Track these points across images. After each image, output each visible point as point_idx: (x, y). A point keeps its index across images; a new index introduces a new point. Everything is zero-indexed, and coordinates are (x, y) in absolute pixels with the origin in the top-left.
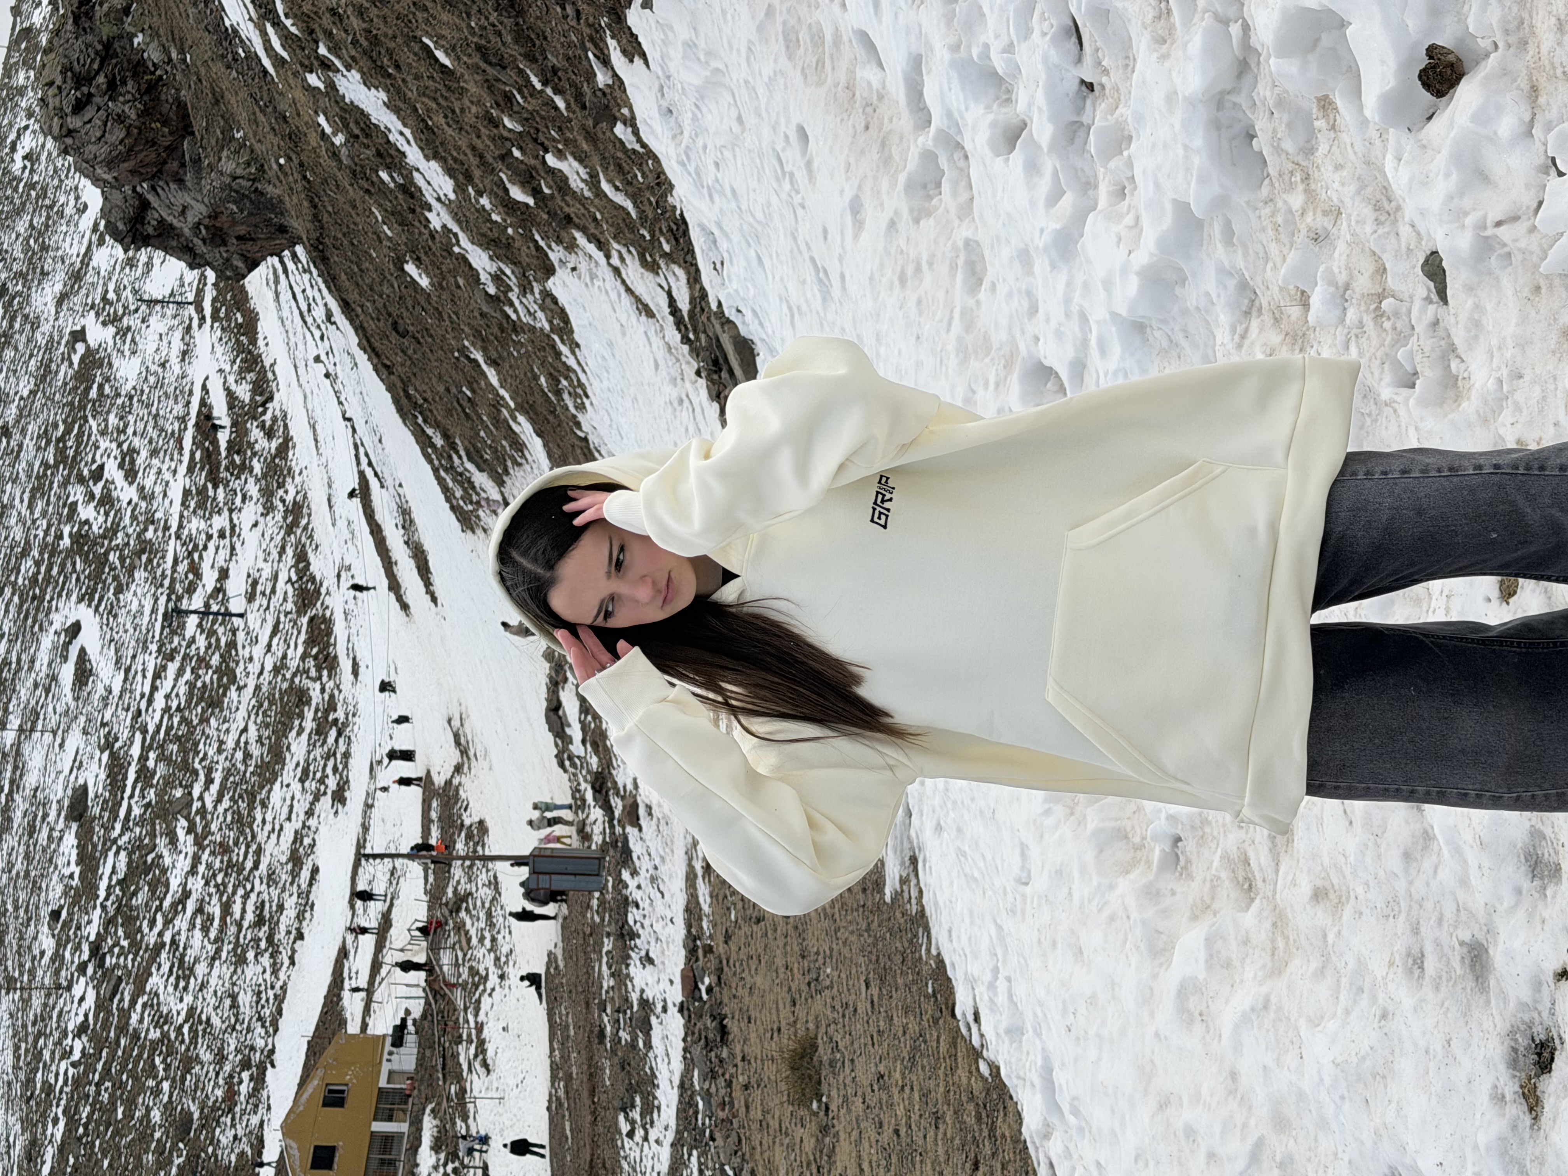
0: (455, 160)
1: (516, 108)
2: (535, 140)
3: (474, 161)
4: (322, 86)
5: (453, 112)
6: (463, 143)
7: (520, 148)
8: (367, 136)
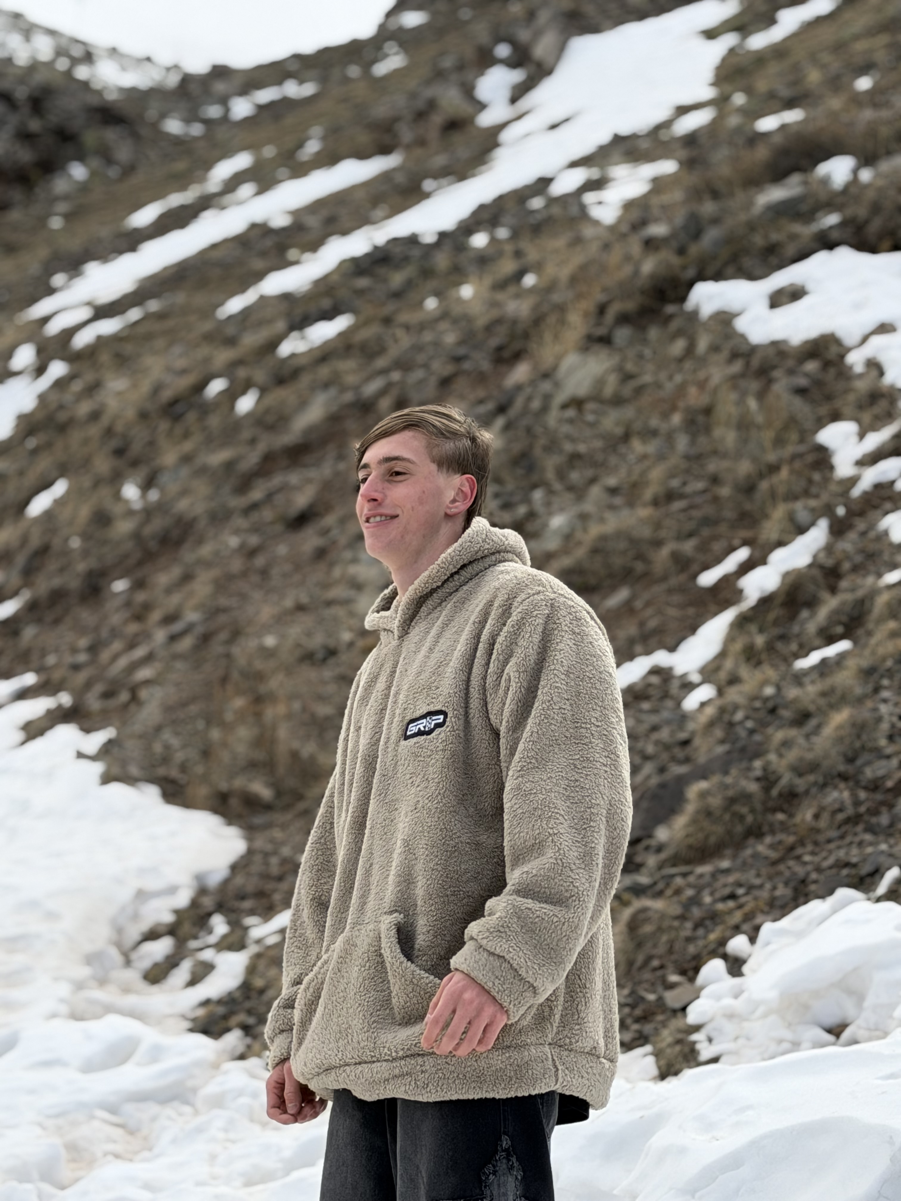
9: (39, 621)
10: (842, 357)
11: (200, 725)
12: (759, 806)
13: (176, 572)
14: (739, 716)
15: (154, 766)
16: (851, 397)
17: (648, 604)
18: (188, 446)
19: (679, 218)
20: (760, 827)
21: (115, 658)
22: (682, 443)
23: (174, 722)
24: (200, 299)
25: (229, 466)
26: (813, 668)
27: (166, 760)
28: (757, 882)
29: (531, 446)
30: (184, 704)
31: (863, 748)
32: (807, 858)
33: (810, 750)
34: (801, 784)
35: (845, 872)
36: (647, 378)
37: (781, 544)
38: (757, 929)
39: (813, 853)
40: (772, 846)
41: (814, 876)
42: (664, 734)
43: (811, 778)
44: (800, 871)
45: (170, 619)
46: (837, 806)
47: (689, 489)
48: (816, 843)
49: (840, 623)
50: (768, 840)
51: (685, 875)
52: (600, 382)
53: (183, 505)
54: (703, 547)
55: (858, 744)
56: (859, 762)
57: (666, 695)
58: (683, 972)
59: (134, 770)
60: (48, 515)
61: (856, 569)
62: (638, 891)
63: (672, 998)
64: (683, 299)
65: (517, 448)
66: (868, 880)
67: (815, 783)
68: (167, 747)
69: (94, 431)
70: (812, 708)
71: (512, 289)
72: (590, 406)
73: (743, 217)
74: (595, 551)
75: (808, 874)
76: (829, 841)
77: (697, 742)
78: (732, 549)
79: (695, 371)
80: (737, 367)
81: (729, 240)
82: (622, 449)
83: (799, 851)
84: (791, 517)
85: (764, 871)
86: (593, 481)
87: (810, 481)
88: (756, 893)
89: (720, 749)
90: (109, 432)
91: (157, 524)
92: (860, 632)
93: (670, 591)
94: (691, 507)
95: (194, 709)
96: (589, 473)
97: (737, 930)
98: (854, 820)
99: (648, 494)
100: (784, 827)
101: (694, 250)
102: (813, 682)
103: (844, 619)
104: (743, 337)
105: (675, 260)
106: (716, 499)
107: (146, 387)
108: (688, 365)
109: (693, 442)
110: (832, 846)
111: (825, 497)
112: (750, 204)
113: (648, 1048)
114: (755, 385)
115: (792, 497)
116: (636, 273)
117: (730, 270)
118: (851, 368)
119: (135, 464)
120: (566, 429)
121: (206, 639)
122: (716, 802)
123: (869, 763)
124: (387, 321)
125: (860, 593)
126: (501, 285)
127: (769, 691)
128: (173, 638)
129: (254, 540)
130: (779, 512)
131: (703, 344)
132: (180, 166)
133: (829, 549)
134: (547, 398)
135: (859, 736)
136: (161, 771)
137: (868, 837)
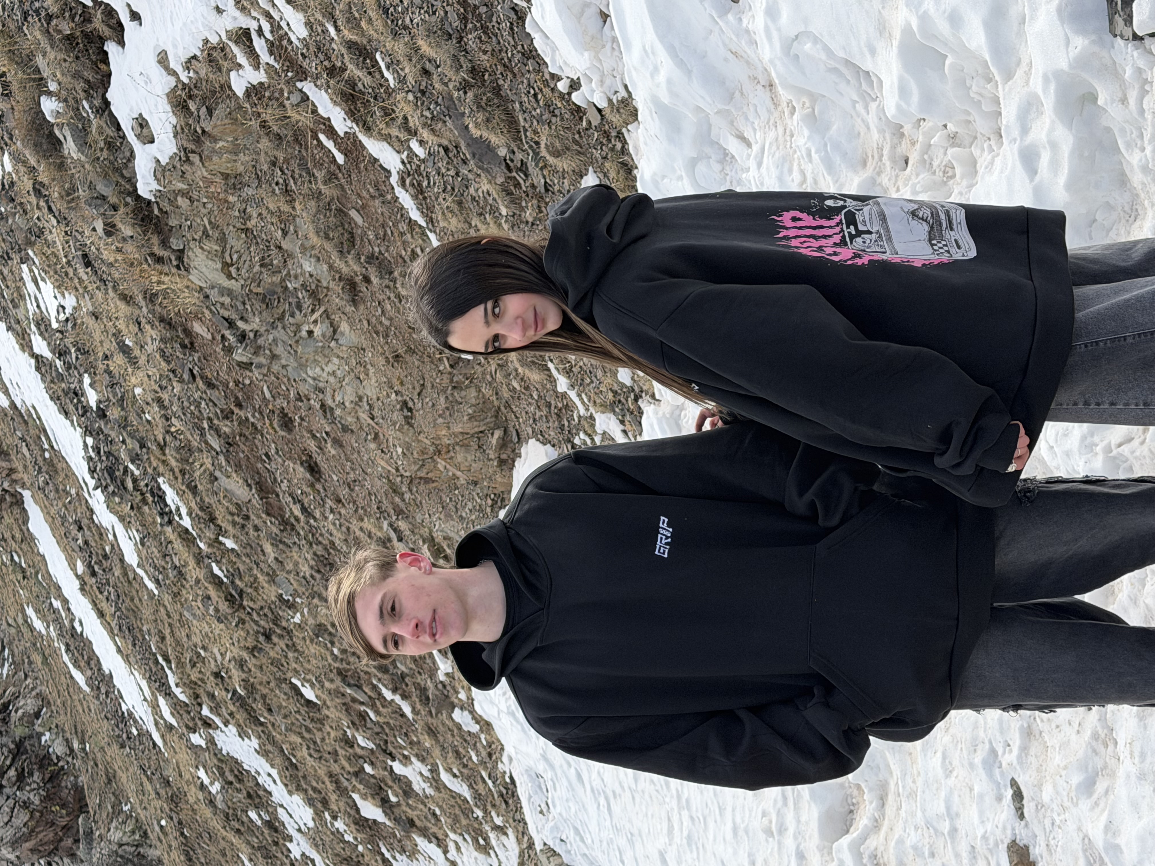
0: (314, 789)
1: (369, 725)
2: (385, 751)
3: (331, 787)
4: (203, 743)
5: (315, 743)
6: (322, 772)
7: (372, 764)
8: (240, 781)
10: (184, 86)
12: (481, 90)
14: (427, 114)
17: (359, 195)
28: (526, 82)
31: (441, 29)
32: (510, 55)
33: (445, 62)
35: (516, 29)
37: (315, 111)
38: (553, 76)
39: (507, 51)
40: (505, 79)
41: (519, 48)
42: (442, 165)
44: (517, 57)
46: (478, 41)
48: (500, 51)
49: (365, 61)
51: (526, 131)
52: (211, 254)
55: (440, 33)
56: (450, 31)
57: (418, 171)
58: (581, 119)
61: (328, 57)
63: (595, 120)
64: (149, 202)
65: (259, 307)
66: (520, 13)
67: (465, 56)
70: (419, 67)
71: (137, 352)
72: (227, 258)
73: (88, 166)
74: (327, 237)
75: (519, 52)
76: (499, 43)
77: (445, 141)
78: (321, 145)
81: (105, 176)
83: (506, 61)
84: (297, 104)
85: (519, 80)
86: (280, 248)
88: (532, 82)
89: (449, 123)
90: (253, 650)
92: (369, 47)
94: (293, 177)
96: (274, 252)
97: (554, 89)
102: (402, 69)
103: (361, 59)
104: (173, 156)
105: (122, 210)
108: (195, 195)
109: (248, 184)
110: (501, 40)
112: (77, 162)
114: (208, 145)
115: (282, 108)
116: (133, 238)
118: (192, 79)
122: (481, 117)
123: (450, 25)
125: (344, 51)
126: (133, 361)
127: (410, 97)
130: (293, 114)
133: (316, 78)
134: (223, 292)
135: (435, 32)
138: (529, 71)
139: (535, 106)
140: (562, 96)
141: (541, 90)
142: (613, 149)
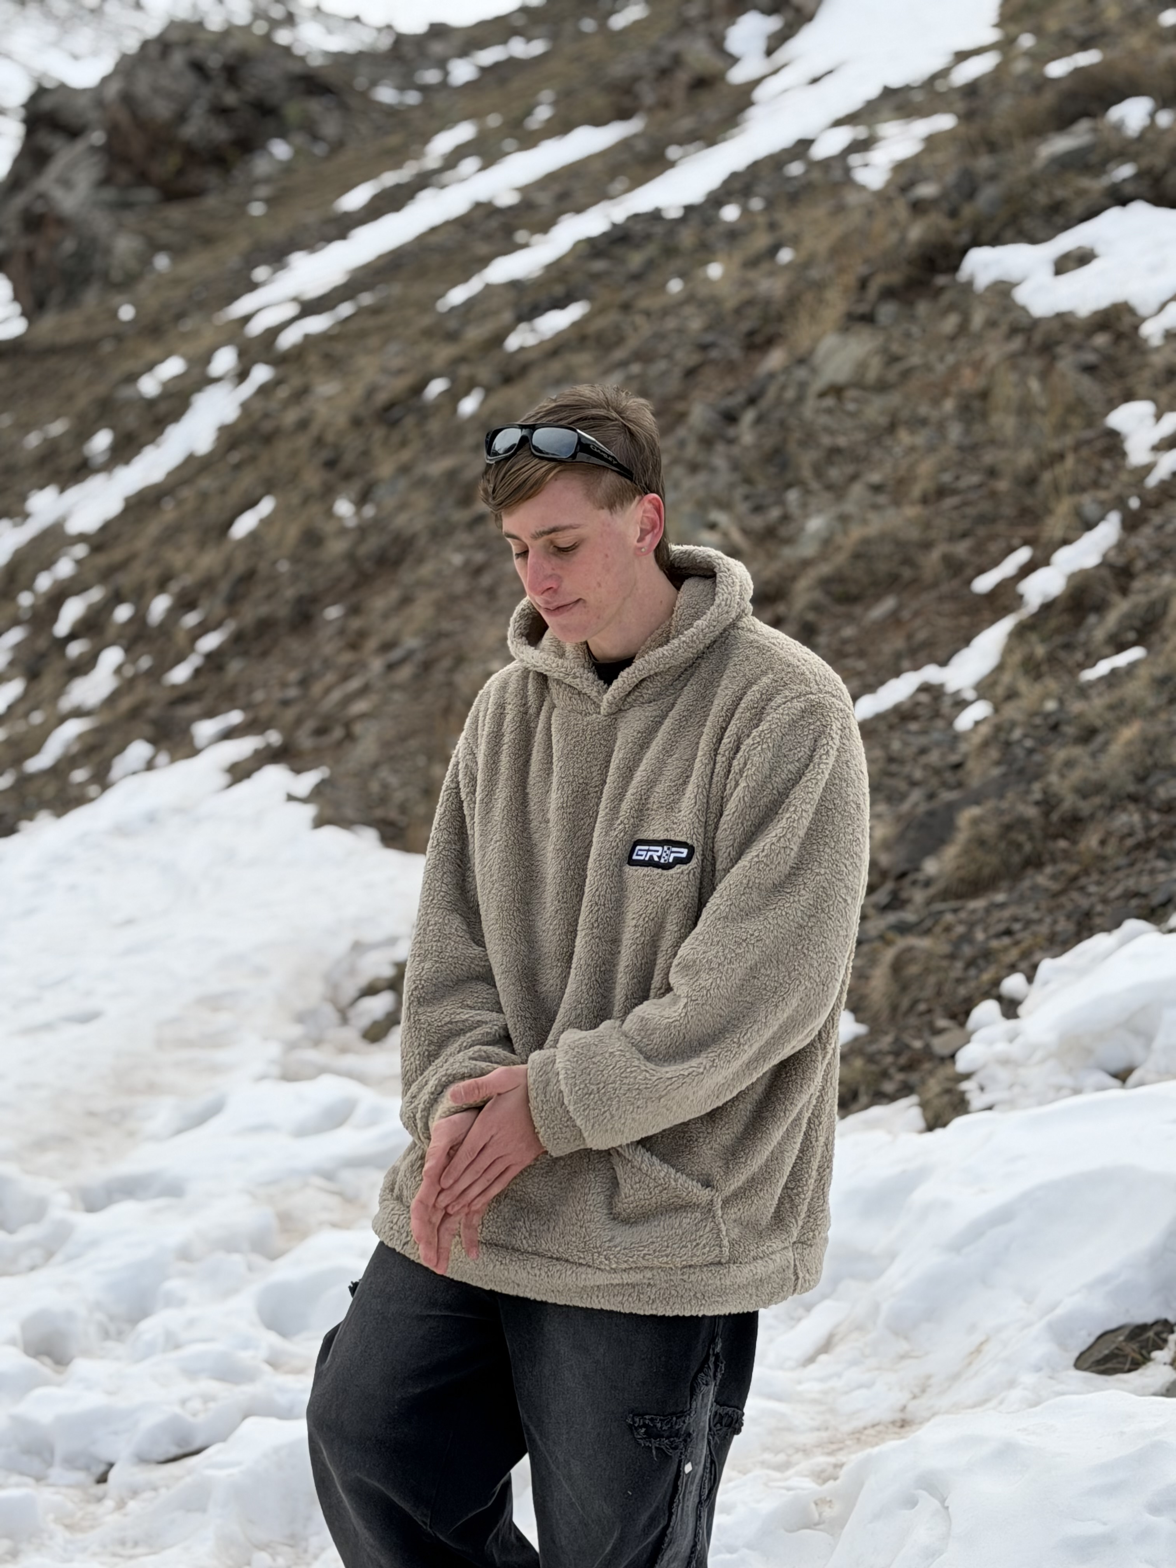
1: (178, 614)
2: (140, 638)
3: (115, 558)
6: (140, 544)
9: (245, 654)
10: (1136, 328)
11: (421, 761)
12: (1038, 833)
13: (394, 594)
14: (1017, 734)
15: (370, 808)
16: (1147, 374)
17: (916, 614)
18: (406, 455)
19: (951, 177)
20: (1039, 856)
21: (328, 691)
22: (955, 432)
23: (392, 759)
24: (418, 290)
25: (452, 475)
26: (1102, 679)
27: (383, 800)
28: (1035, 916)
29: (785, 441)
30: (403, 738)
31: (1156, 766)
32: (1092, 889)
33: (1096, 769)
34: (1085, 807)
35: (1134, 902)
36: (915, 360)
37: (1066, 542)
38: (1035, 967)
39: (1099, 883)
40: (1054, 877)
41: (1099, 908)
42: (934, 757)
43: (1097, 800)
44: (1085, 903)
45: (387, 647)
46: (1125, 830)
47: (963, 483)
48: (1102, 872)
49: (1132, 628)
50: (1049, 870)
51: (955, 911)
52: (862, 366)
53: (401, 521)
54: (979, 549)
55: (1149, 761)
56: (1151, 781)
57: (936, 714)
58: (953, 1016)
59: (349, 812)
60: (254, 536)
61: (1151, 567)
62: (903, 929)
63: (940, 1045)
64: (955, 268)
65: (769, 443)
66: (1160, 912)
67: (1102, 806)
68: (385, 786)
69: (303, 441)
70: (1098, 723)
71: (765, 266)
72: (851, 393)
73: (1023, 172)
74: (857, 556)
75: (1092, 907)
76: (1117, 869)
77: (971, 765)
78: (1011, 550)
79: (969, 350)
80: (1017, 344)
81: (1009, 199)
82: (888, 441)
83: (1083, 881)
84: (1078, 512)
85: (1044, 904)
86: (854, 477)
87: (1100, 471)
88: (1035, 928)
89: (996, 772)
90: (319, 442)
91: (373, 544)
92: (1155, 638)
93: (941, 599)
94: (965, 504)
95: (413, 744)
96: (850, 469)
97: (1013, 968)
98: (1145, 845)
99: (917, 491)
100: (1067, 856)
101: (968, 211)
102: (1100, 695)
103: (1137, 623)
104: (1024, 309)
105: (946, 225)
106: (993, 495)
107: (358, 390)
108: (962, 343)
109: (967, 431)
110: (1120, 875)
111: (1116, 488)
112: (1031, 156)
113: (914, 1099)
114: (1036, 364)
115: (1077, 488)
116: (903, 240)
117: (1009, 233)
118: (1145, 341)
119: (348, 476)
120: (824, 420)
121: (427, 666)
122: (990, 829)
123: (1162, 782)
124: (626, 307)
125: (1155, 594)
126: (752, 263)
127: (1051, 705)
128: (391, 667)
129: (479, 557)
130: (1063, 507)
131: (978, 319)
132: (394, 140)
133: (1120, 546)
134: (803, 386)
135: (1150, 753)
136: (379, 813)
137: (1161, 864)
138: (1055, 922)
139: (992, 931)
140: (997, 983)
141: (1017, 943)
142: (885, 1075)
